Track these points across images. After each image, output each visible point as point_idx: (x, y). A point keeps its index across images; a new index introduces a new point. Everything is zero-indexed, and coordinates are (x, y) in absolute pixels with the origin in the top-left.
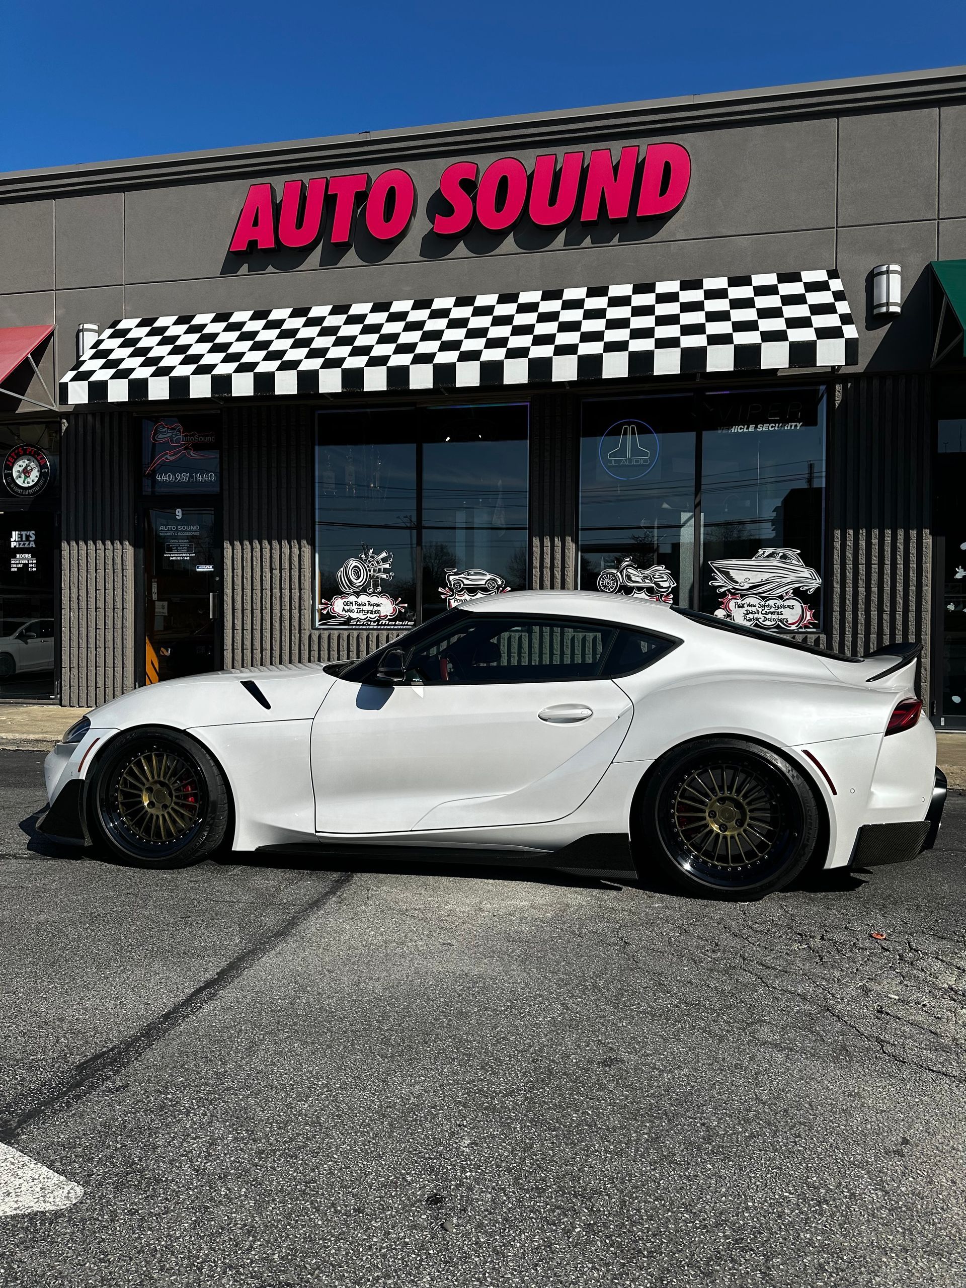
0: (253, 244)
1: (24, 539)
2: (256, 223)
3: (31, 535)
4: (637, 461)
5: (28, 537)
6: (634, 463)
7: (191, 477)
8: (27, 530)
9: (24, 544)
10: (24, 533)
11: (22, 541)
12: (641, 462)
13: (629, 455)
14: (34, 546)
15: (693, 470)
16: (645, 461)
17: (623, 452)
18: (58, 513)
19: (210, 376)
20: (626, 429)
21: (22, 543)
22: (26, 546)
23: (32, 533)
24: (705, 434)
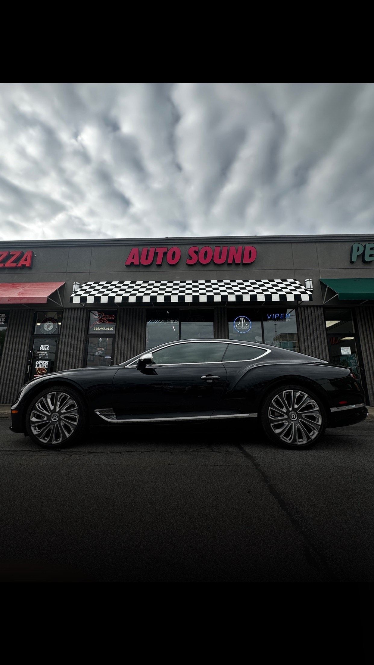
0: (132, 263)
1: (45, 347)
2: (133, 258)
3: (48, 346)
4: (245, 328)
5: (46, 347)
6: (244, 328)
7: (106, 329)
8: (46, 345)
9: (45, 349)
10: (45, 345)
11: (44, 348)
12: (246, 328)
13: (242, 326)
14: (48, 350)
15: (261, 332)
16: (248, 328)
17: (241, 325)
18: (59, 339)
19: (122, 296)
20: (241, 319)
21: (44, 349)
22: (45, 350)
23: (48, 345)
24: (264, 322)
